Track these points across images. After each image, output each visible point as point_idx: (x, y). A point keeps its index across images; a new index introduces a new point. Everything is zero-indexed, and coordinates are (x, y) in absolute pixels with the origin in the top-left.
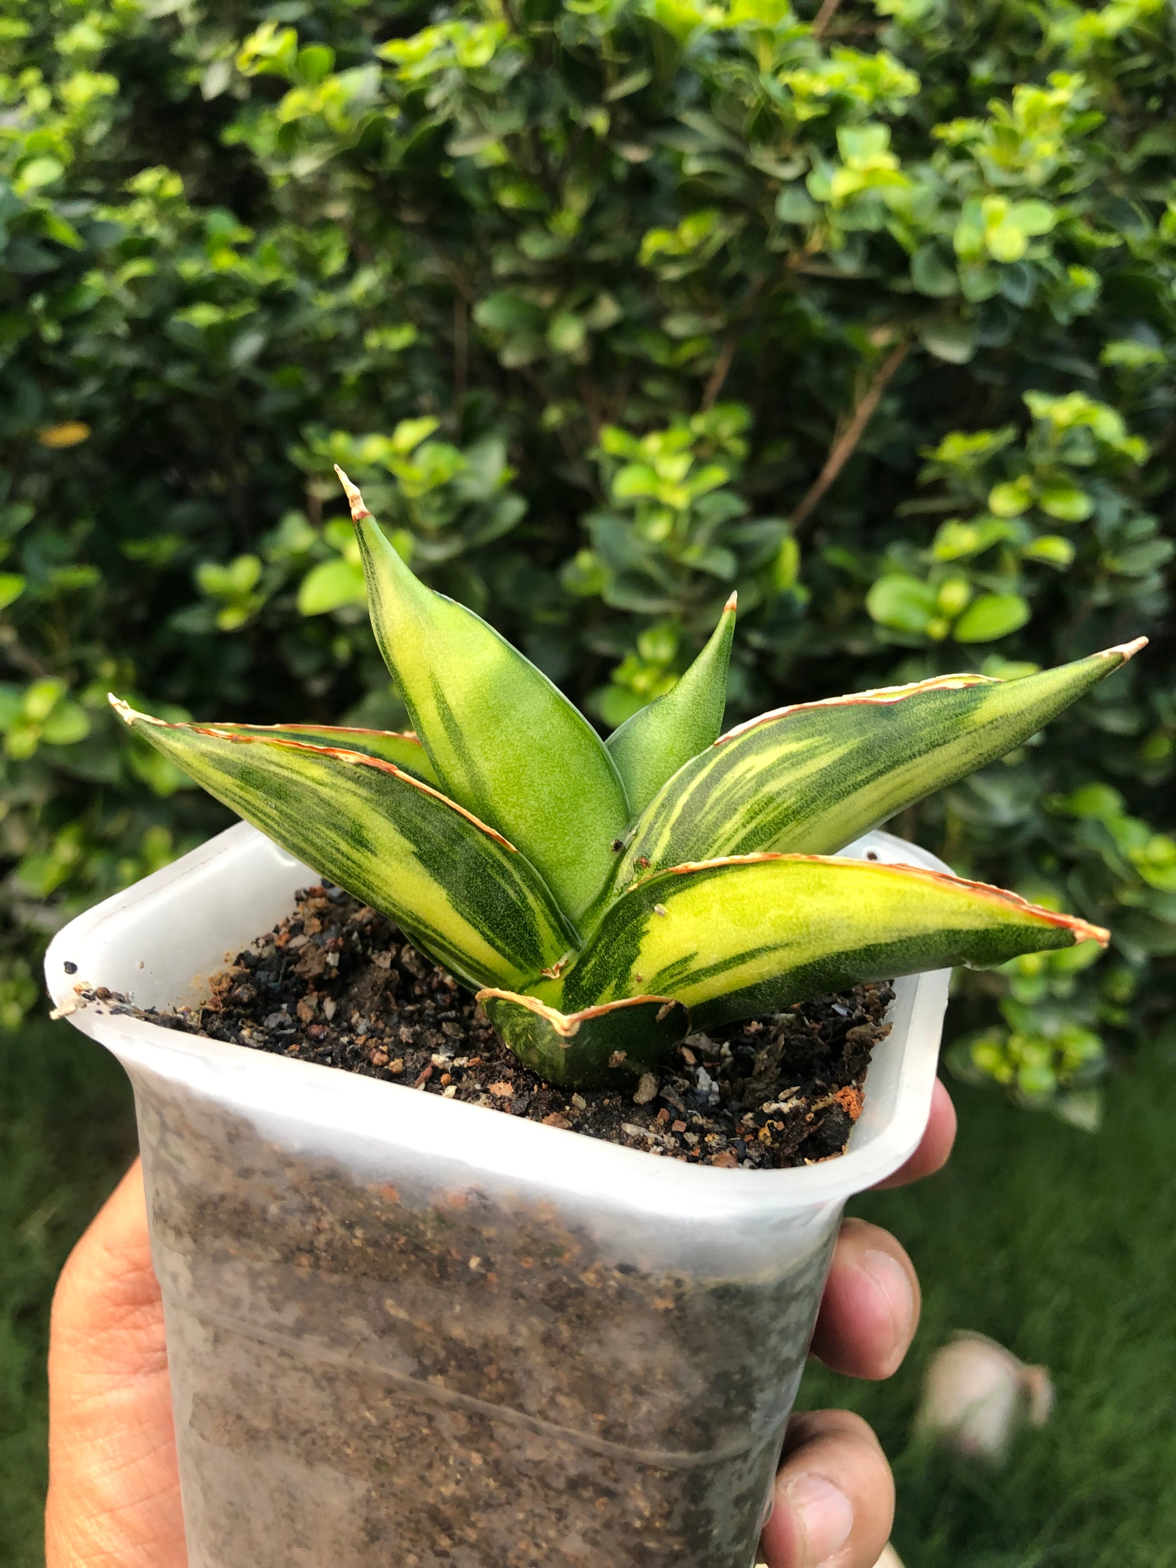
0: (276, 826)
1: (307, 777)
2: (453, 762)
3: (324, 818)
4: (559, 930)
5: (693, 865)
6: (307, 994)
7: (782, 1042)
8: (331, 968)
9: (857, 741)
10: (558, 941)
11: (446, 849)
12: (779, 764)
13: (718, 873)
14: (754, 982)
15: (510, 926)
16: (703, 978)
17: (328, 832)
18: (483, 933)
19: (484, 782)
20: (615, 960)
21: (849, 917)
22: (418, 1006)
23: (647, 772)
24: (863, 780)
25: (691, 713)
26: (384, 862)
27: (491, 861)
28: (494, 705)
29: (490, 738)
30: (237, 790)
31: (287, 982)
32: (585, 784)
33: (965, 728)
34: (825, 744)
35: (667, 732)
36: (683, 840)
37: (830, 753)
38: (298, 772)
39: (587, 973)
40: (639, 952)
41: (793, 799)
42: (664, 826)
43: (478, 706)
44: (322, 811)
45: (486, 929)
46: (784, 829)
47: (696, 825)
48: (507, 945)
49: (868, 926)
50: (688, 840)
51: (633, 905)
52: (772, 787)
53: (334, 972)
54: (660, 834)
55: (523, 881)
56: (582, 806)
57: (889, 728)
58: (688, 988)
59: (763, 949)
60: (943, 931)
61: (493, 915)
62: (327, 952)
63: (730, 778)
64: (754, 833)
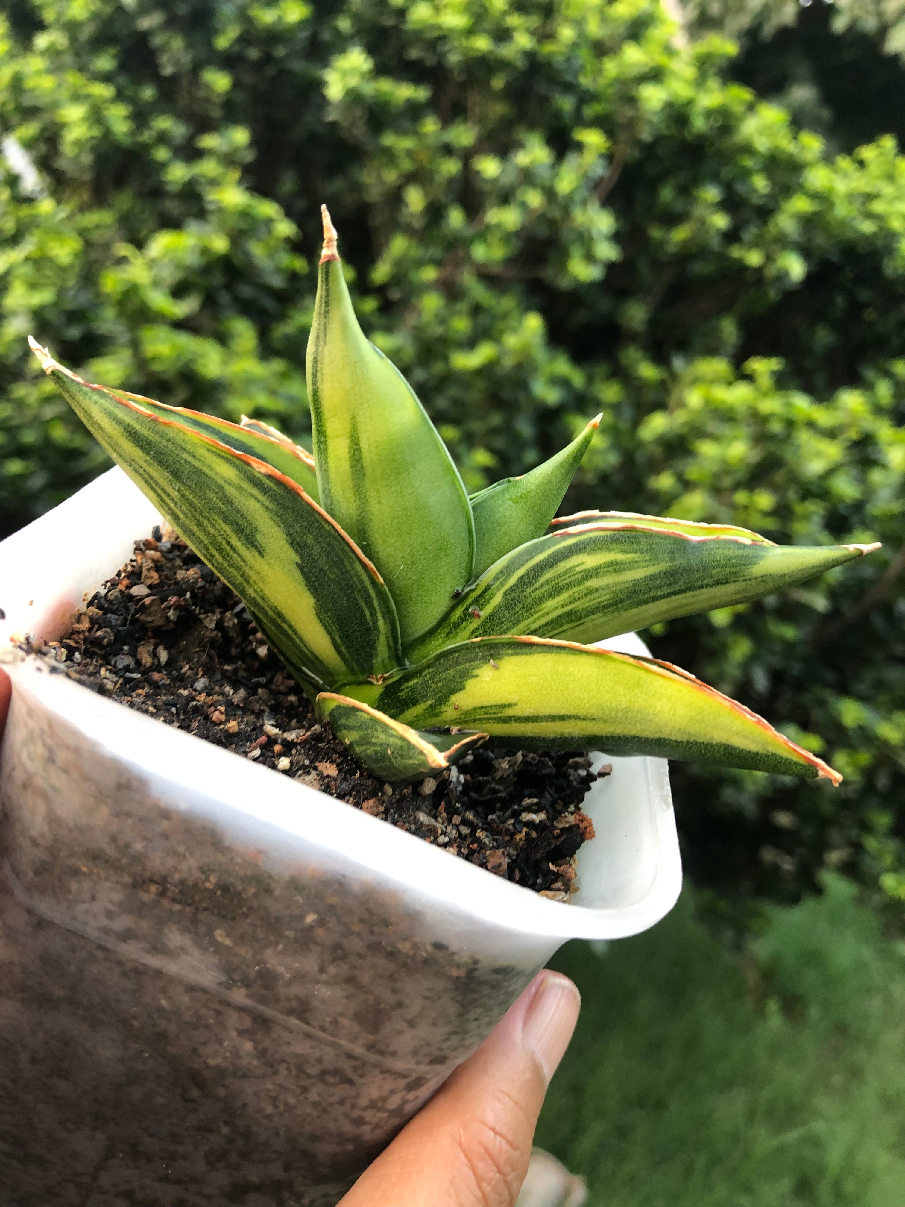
0: (172, 505)
1: (216, 474)
2: (348, 495)
3: (223, 513)
4: (393, 648)
6: (147, 640)
7: (520, 756)
8: (171, 621)
9: (667, 565)
10: (389, 657)
11: (326, 568)
12: (605, 567)
14: (554, 735)
15: (357, 639)
16: (513, 722)
17: (223, 525)
18: (333, 639)
19: (370, 520)
20: (438, 687)
21: (654, 714)
24: (661, 595)
25: (539, 502)
26: (269, 564)
27: (360, 586)
28: (398, 459)
29: (387, 485)
30: (144, 465)
31: (133, 627)
32: (449, 541)
33: (743, 576)
34: (643, 561)
35: (517, 513)
36: (511, 605)
37: (645, 569)
38: (209, 466)
39: (407, 688)
40: (463, 688)
41: (607, 597)
42: (499, 588)
43: (385, 456)
44: (223, 507)
45: (337, 637)
46: (592, 617)
47: (525, 596)
48: (349, 652)
49: (667, 724)
50: (515, 605)
51: (470, 652)
52: (593, 583)
53: (172, 626)
54: (495, 594)
55: (380, 607)
56: (441, 559)
57: (692, 561)
58: (495, 725)
59: (574, 716)
60: (725, 744)
61: (346, 628)
62: (169, 608)
63: (563, 566)
64: (569, 614)
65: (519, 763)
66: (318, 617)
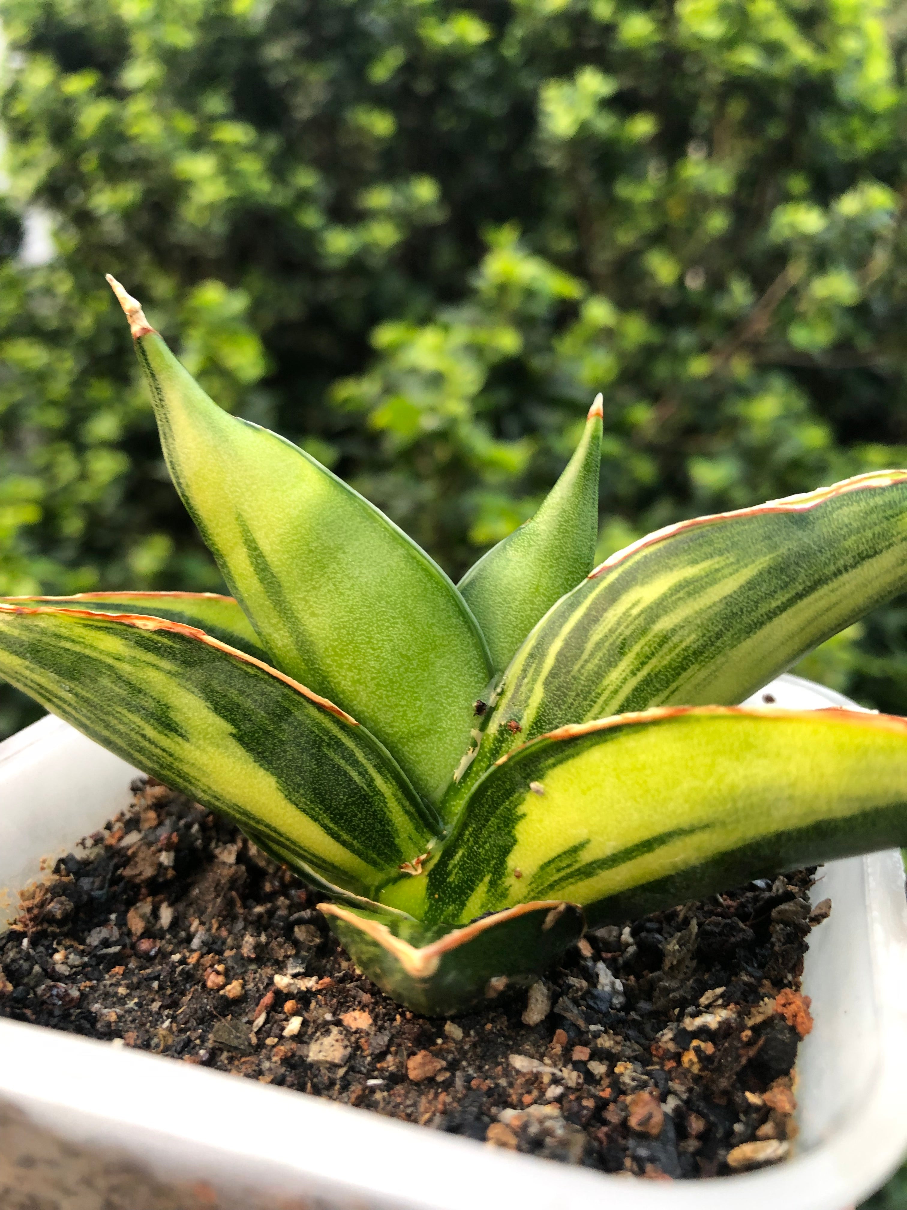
0: (73, 712)
1: (101, 652)
2: (274, 621)
3: (124, 699)
4: (416, 815)
5: (575, 728)
6: (141, 900)
7: (694, 926)
8: (166, 868)
9: (767, 558)
10: (416, 829)
11: (270, 728)
12: (672, 595)
13: (608, 737)
15: (356, 815)
16: (598, 871)
17: (130, 716)
18: (324, 826)
19: (312, 643)
20: (487, 851)
21: (790, 785)
22: (269, 905)
23: (509, 617)
24: (778, 607)
25: (557, 543)
26: (198, 747)
27: (326, 738)
28: (316, 548)
29: (314, 588)
30: (27, 673)
31: (115, 888)
32: (435, 636)
33: (898, 533)
34: (727, 565)
35: (531, 568)
36: (559, 696)
37: (735, 576)
38: (91, 646)
39: (455, 866)
40: (515, 841)
41: (693, 636)
42: (534, 681)
43: (297, 550)
44: (122, 691)
45: (327, 821)
46: (685, 675)
47: (574, 678)
48: (355, 838)
50: (565, 695)
51: (504, 782)
52: (665, 624)
53: (170, 873)
54: (531, 690)
55: (368, 759)
56: (433, 663)
57: (806, 540)
58: (581, 884)
59: (674, 832)
61: (334, 804)
62: (160, 851)
63: (612, 616)
64: (647, 682)
65: (693, 937)
66: (290, 799)
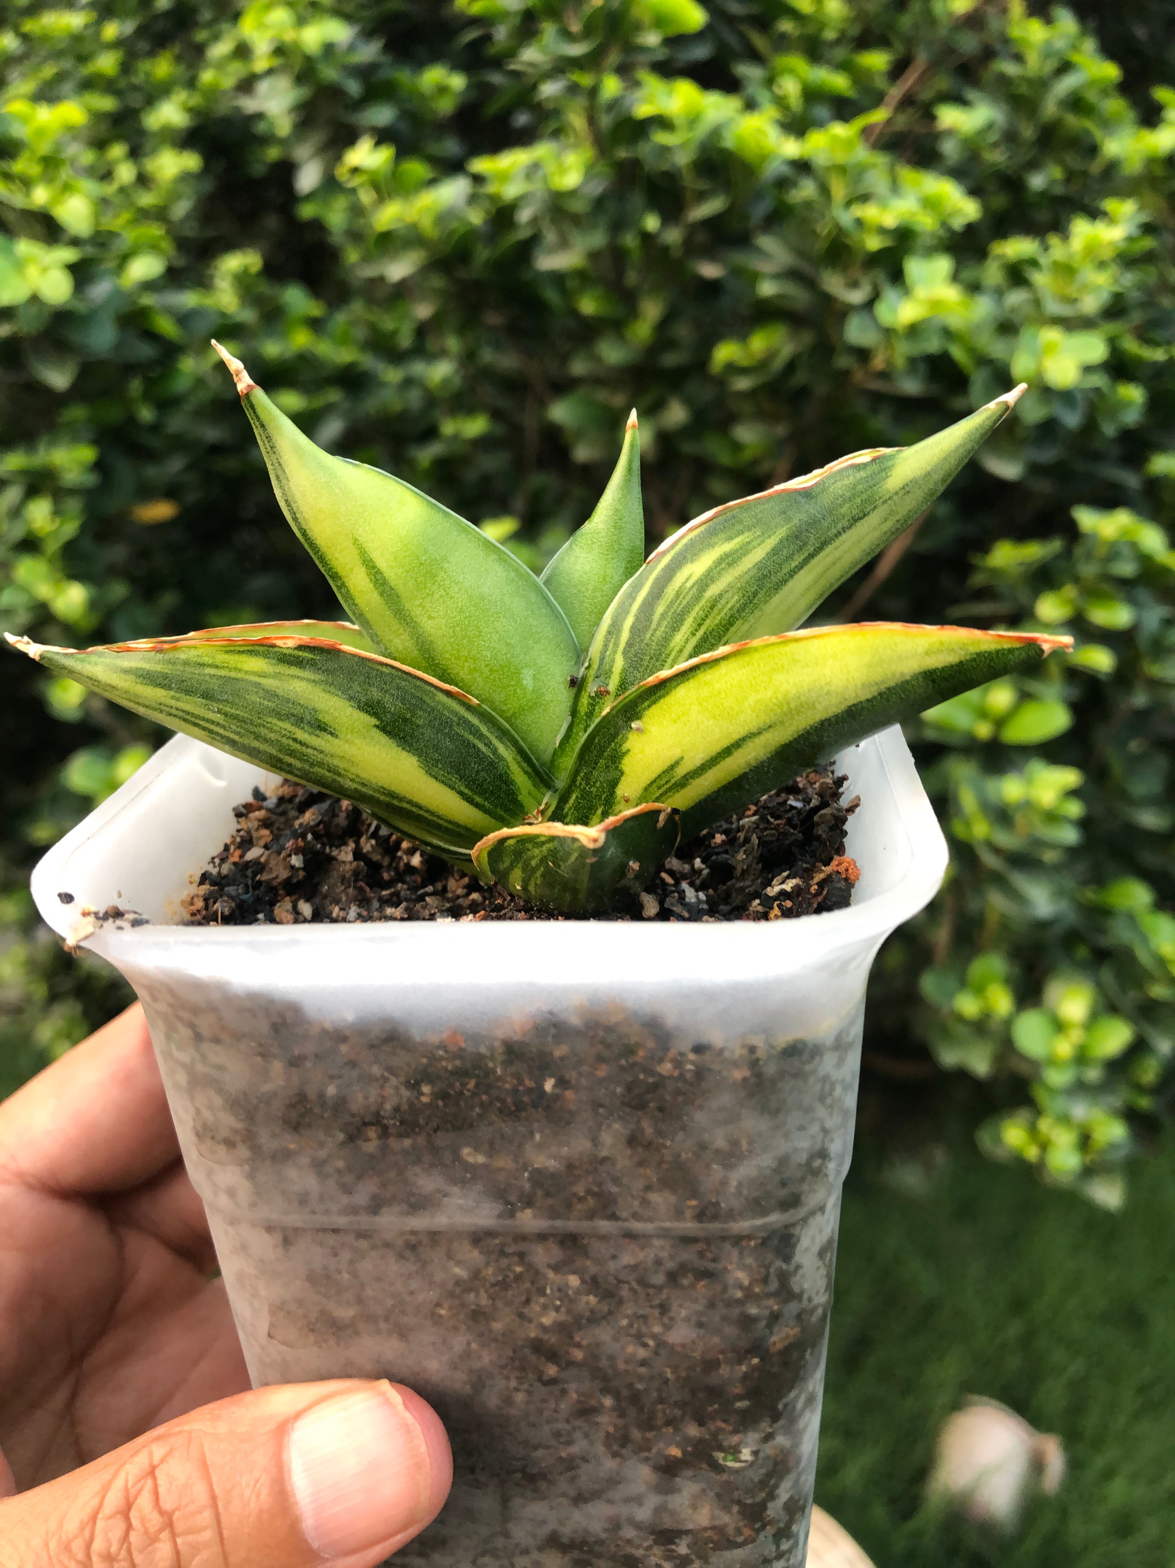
0: (221, 731)
1: (247, 672)
2: (394, 628)
3: (273, 710)
4: (533, 774)
5: (664, 674)
8: (297, 870)
9: (785, 529)
10: (534, 786)
11: (408, 716)
12: (716, 567)
13: (690, 675)
14: (741, 772)
15: (486, 780)
16: (691, 780)
17: (280, 724)
18: (460, 793)
19: (431, 642)
20: (598, 788)
21: (827, 684)
23: (585, 605)
24: (797, 566)
25: (615, 538)
26: (347, 741)
27: (455, 719)
28: (426, 560)
29: (428, 595)
30: (173, 703)
31: (257, 892)
32: (531, 625)
33: (880, 498)
34: (756, 538)
35: (596, 561)
36: (636, 661)
37: (762, 546)
38: (236, 669)
39: (570, 809)
40: (622, 773)
41: (736, 598)
42: (615, 652)
43: (410, 564)
44: (270, 704)
45: (463, 788)
46: (732, 630)
47: (647, 645)
48: (485, 799)
49: (847, 688)
50: (641, 660)
51: (608, 729)
52: (713, 590)
54: (613, 661)
55: (491, 733)
56: (533, 648)
57: (812, 511)
58: (677, 795)
59: (747, 736)
60: (920, 673)
61: (467, 772)
63: (671, 591)
64: (704, 639)
65: (756, 847)
66: (430, 774)
